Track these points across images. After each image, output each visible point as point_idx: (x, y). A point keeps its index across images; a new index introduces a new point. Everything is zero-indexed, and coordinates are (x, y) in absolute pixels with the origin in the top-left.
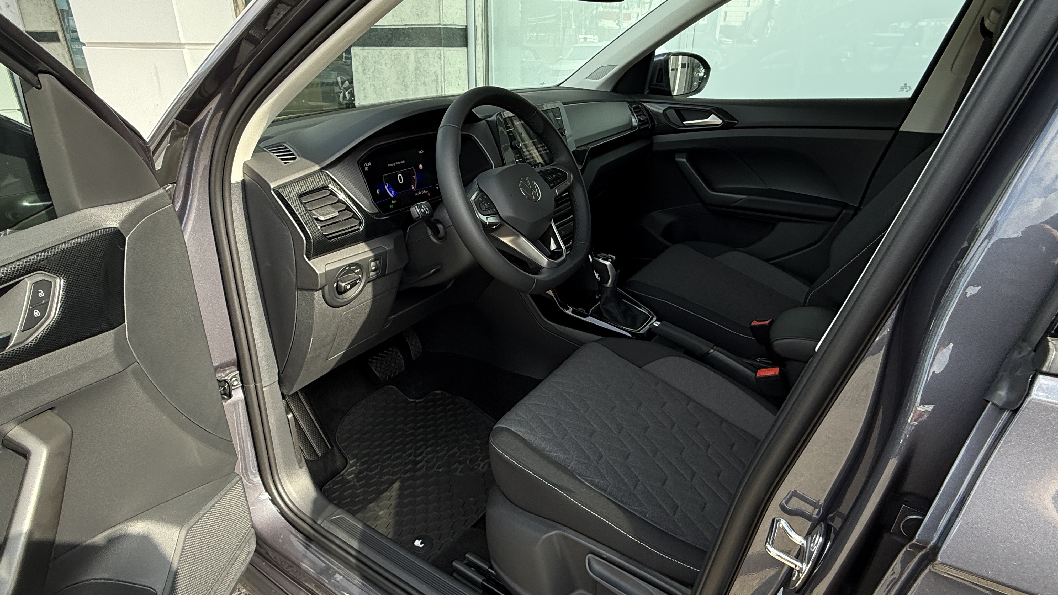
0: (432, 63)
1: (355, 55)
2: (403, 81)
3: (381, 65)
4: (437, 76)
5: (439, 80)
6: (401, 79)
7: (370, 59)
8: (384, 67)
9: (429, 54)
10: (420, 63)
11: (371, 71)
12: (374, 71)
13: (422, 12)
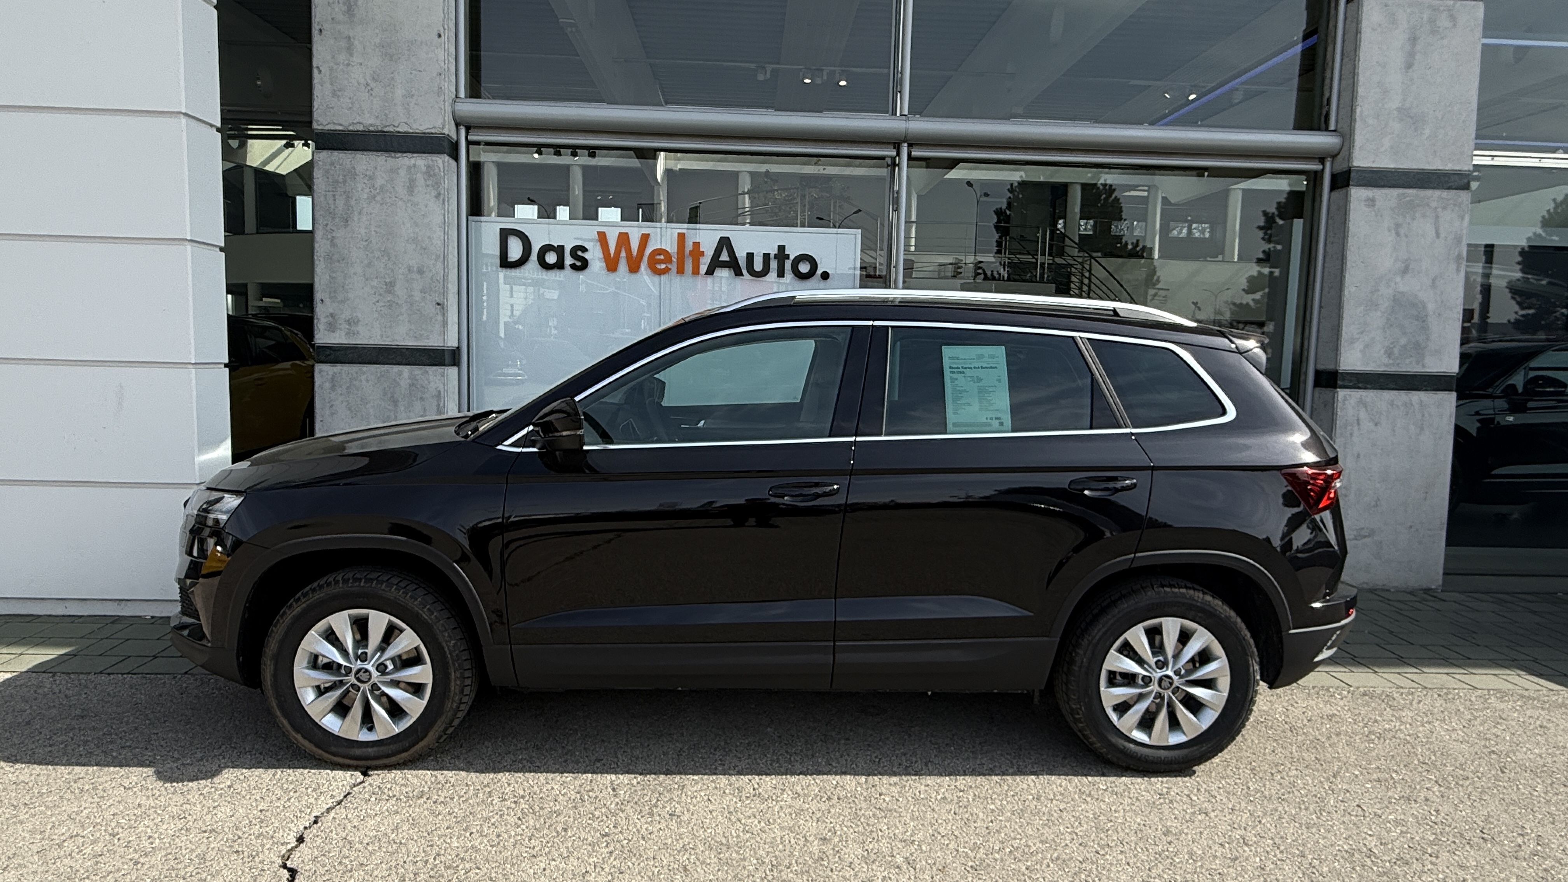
0: (431, 378)
1: (321, 371)
2: (393, 397)
3: (361, 381)
4: (439, 392)
5: (442, 395)
6: (389, 396)
7: (344, 376)
8: (364, 382)
9: (430, 372)
10: (417, 380)
11: (344, 387)
12: (348, 388)
13: (421, 335)
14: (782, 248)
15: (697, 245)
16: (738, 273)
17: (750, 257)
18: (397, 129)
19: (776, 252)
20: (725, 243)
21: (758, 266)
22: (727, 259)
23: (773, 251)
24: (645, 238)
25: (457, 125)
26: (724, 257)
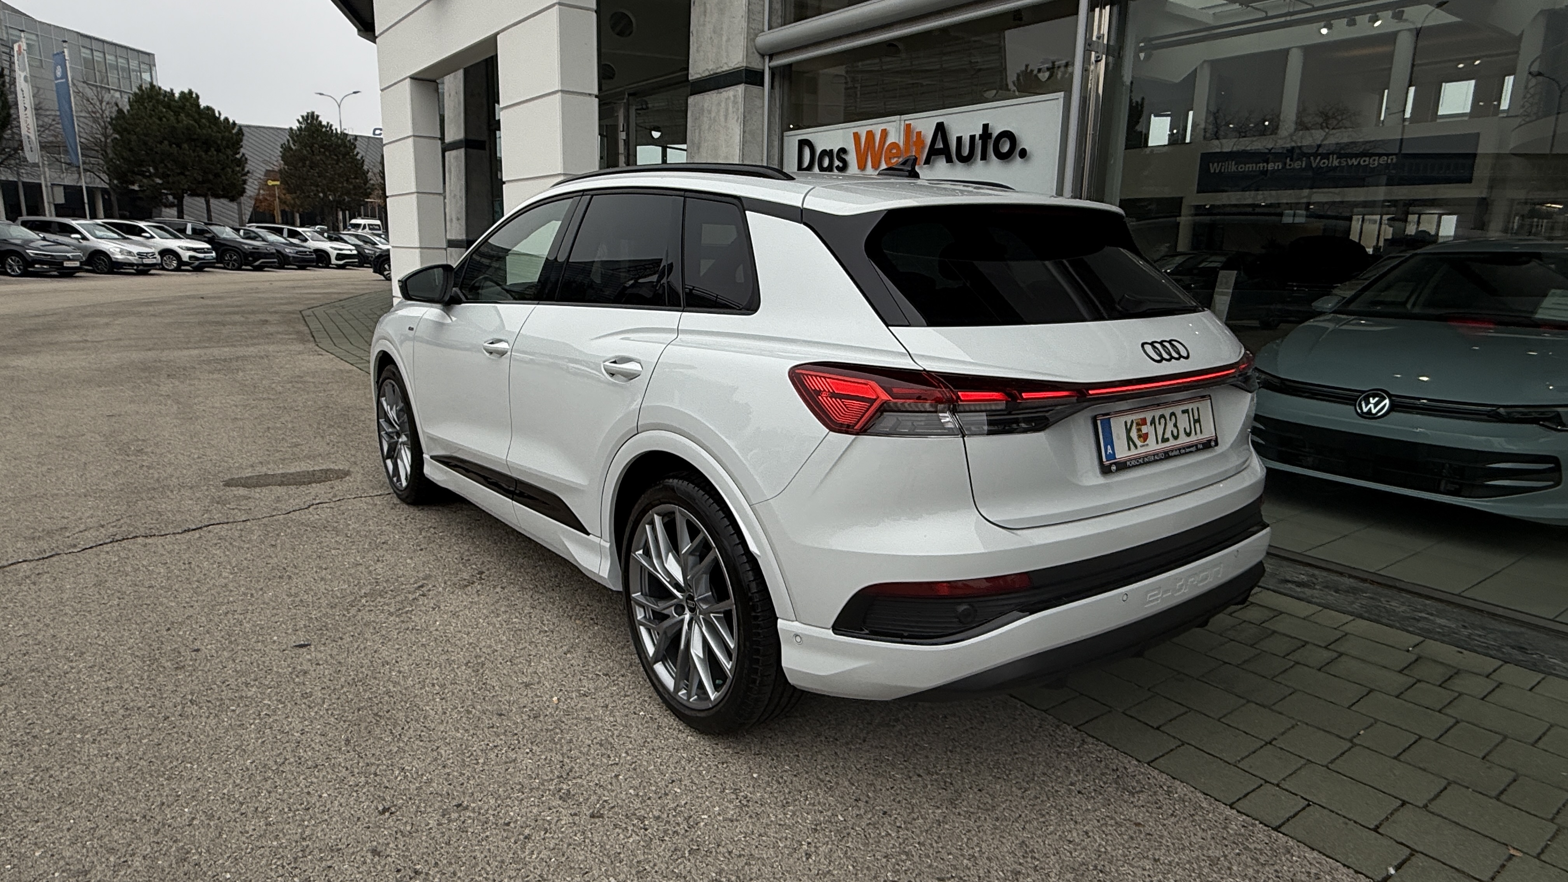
14: (986, 127)
15: (919, 133)
16: (949, 160)
17: (959, 139)
18: (724, 69)
19: (981, 132)
20: (940, 128)
21: (966, 152)
22: (941, 146)
23: (978, 132)
24: (885, 133)
25: (763, 56)
26: (940, 145)
